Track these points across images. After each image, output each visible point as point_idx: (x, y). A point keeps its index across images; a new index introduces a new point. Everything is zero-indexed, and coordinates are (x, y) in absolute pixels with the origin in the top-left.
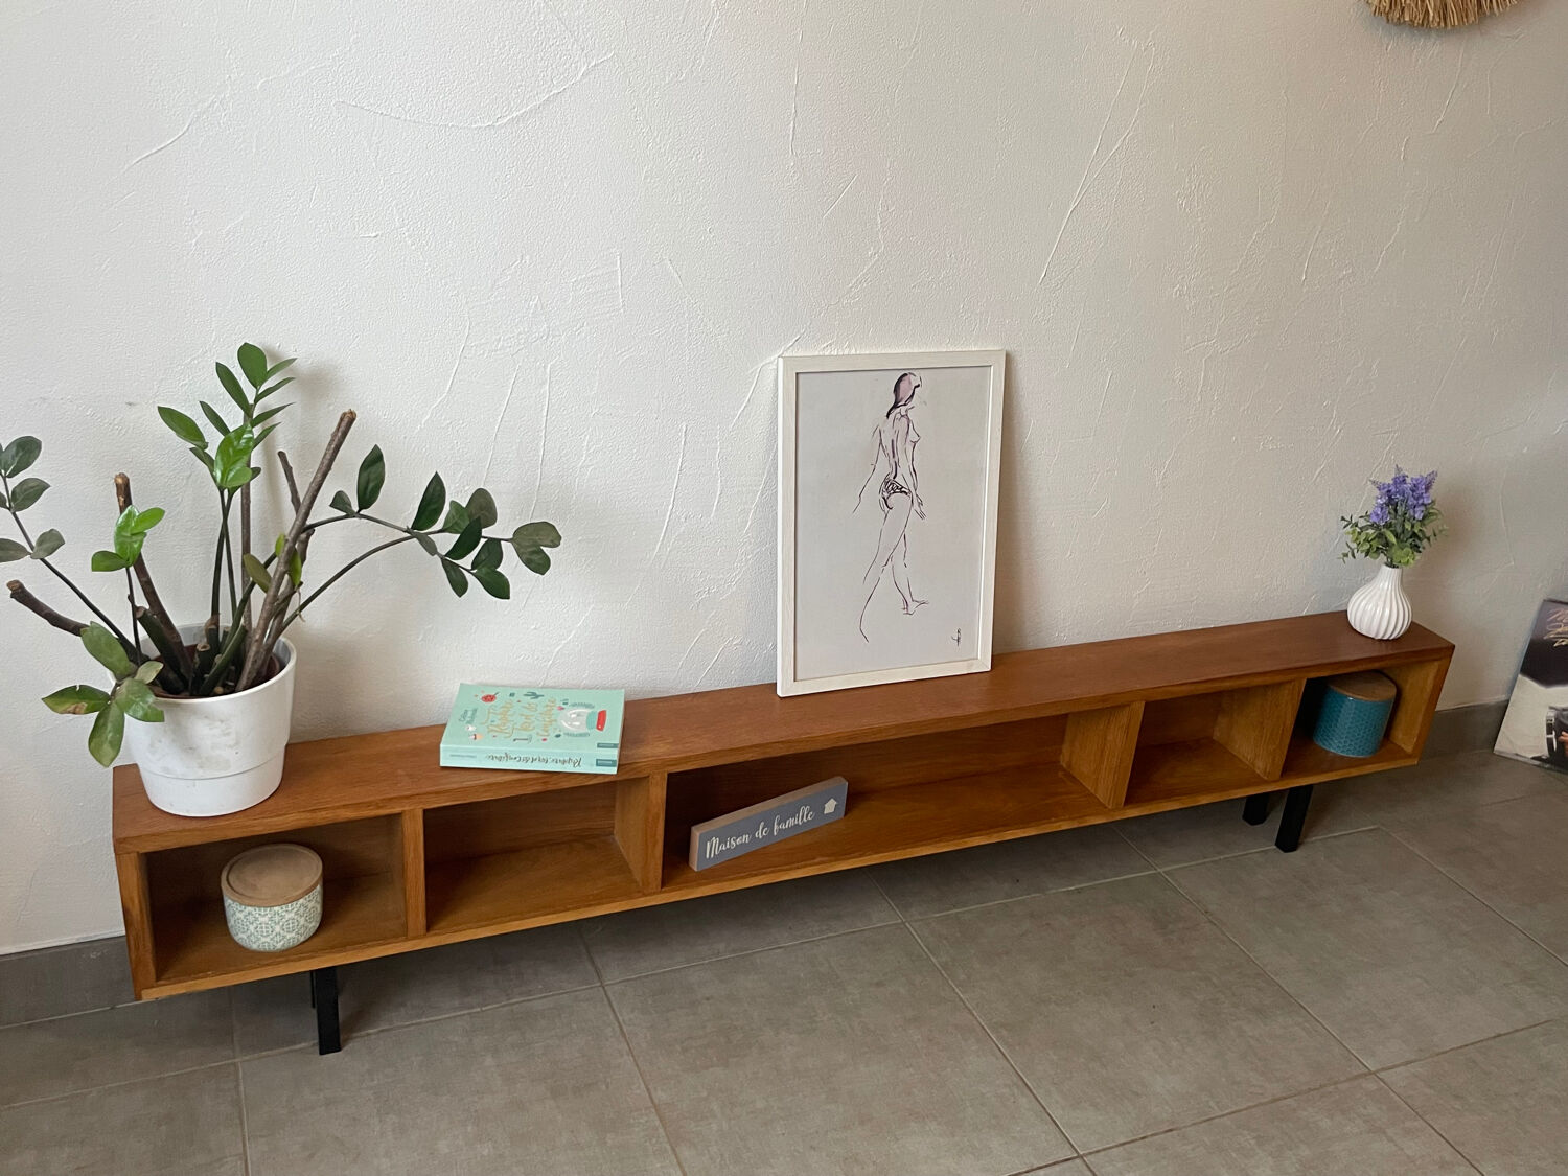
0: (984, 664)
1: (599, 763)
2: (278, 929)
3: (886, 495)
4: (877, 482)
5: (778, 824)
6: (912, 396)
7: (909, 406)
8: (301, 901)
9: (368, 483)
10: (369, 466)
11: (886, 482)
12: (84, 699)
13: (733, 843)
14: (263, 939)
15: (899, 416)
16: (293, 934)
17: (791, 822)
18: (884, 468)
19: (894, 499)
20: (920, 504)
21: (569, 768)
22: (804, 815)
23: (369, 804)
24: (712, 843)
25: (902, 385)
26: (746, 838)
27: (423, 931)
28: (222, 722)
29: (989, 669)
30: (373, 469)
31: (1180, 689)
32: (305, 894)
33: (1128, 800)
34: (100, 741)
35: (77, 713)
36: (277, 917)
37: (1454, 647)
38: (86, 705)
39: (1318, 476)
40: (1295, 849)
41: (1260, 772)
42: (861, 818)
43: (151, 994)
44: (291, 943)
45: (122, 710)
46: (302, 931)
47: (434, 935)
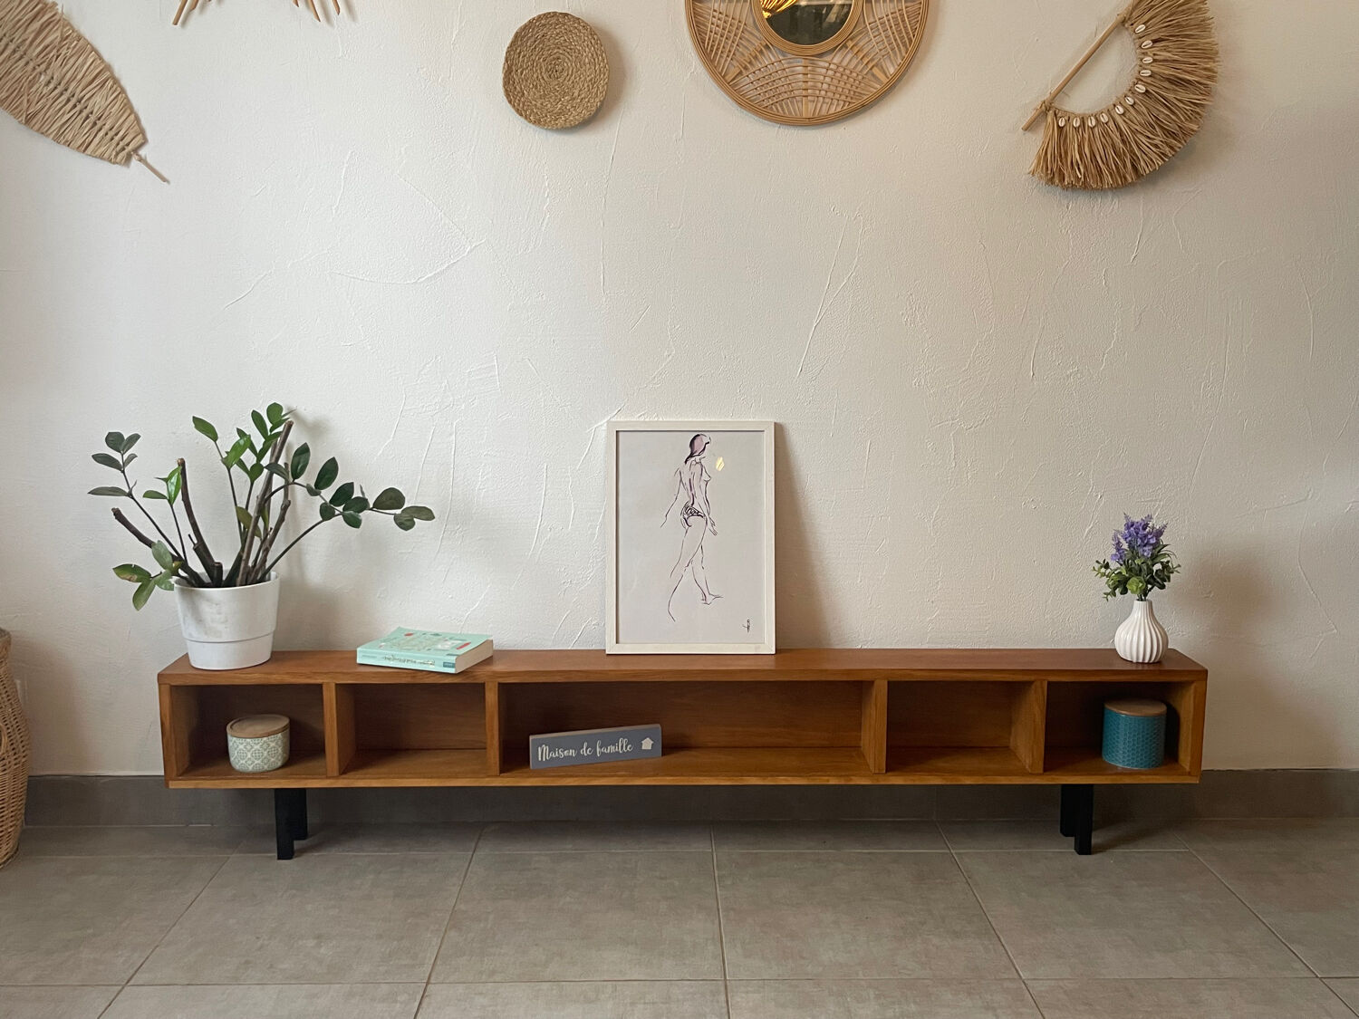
0: (770, 648)
1: (445, 665)
2: (249, 756)
3: (686, 516)
4: (679, 507)
5: (601, 748)
6: (704, 449)
7: (702, 456)
8: (265, 739)
9: (299, 463)
10: (300, 454)
11: (686, 507)
12: (136, 573)
13: (562, 754)
14: (242, 763)
15: (694, 463)
16: (259, 762)
17: (611, 749)
18: (684, 498)
19: (692, 520)
20: (713, 524)
21: (427, 667)
22: (623, 746)
24: (543, 750)
25: (695, 441)
26: (572, 753)
27: (336, 774)
28: (216, 605)
29: (774, 652)
30: (303, 456)
31: (919, 674)
32: (268, 735)
33: (890, 768)
34: (139, 598)
35: (129, 580)
36: (249, 747)
37: (1207, 671)
38: (136, 577)
39: (1088, 533)
40: (1090, 854)
41: (1027, 767)
42: (674, 758)
43: (173, 785)
44: (258, 769)
45: (156, 583)
46: (266, 761)
47: (345, 779)
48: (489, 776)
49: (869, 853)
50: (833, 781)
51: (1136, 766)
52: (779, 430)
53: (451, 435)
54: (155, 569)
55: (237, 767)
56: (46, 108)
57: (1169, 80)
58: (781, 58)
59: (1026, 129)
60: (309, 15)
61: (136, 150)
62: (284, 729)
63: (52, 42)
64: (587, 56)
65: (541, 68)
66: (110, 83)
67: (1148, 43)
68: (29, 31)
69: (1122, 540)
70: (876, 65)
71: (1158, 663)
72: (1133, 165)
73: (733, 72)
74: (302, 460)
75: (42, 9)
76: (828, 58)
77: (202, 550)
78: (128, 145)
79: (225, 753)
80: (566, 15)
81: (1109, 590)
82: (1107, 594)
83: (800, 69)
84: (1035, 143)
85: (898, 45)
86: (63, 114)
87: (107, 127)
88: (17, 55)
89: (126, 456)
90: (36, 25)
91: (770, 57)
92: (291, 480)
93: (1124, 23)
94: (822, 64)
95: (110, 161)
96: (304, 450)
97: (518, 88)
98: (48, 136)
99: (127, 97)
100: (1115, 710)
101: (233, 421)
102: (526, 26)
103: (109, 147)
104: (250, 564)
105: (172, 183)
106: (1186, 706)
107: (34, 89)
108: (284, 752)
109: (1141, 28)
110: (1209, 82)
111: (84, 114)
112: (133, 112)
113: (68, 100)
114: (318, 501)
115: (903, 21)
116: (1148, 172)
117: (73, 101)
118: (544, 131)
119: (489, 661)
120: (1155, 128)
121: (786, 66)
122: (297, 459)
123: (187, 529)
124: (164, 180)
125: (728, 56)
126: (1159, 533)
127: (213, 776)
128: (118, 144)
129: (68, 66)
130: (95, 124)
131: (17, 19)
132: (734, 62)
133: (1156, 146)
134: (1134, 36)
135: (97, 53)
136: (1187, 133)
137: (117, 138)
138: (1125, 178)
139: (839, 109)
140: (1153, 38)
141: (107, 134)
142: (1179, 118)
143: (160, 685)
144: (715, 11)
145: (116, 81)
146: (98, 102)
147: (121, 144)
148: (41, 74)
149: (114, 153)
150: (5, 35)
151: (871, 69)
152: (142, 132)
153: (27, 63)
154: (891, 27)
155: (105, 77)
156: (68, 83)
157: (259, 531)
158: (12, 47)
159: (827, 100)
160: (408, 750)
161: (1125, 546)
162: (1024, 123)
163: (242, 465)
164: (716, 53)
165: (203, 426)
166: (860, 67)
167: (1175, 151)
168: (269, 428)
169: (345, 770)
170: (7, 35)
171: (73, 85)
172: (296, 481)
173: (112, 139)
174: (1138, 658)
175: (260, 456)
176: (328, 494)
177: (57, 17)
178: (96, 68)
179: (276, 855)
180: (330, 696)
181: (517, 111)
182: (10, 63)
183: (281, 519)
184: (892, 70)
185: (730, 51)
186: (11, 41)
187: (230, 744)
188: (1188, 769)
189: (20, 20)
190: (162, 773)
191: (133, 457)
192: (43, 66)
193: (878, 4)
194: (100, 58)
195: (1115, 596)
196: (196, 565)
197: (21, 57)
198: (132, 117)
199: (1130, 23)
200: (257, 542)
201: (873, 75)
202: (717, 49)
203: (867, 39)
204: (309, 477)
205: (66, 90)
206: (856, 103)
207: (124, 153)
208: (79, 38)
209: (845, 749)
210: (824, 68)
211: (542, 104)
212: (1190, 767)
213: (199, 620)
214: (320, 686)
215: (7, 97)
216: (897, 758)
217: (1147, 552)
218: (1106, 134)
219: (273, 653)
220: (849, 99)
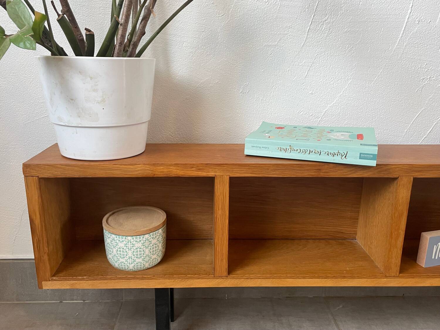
1: (362, 156)
2: (130, 254)
8: (147, 236)
14: (121, 260)
16: (140, 260)
21: (338, 160)
23: (192, 166)
27: (226, 273)
28: (91, 78)
36: (129, 245)
43: (47, 285)
45: (11, 41)
46: (147, 258)
47: (233, 278)
62: (161, 225)
127: (91, 275)
143: (26, 177)
180: (222, 192)
219: (148, 145)
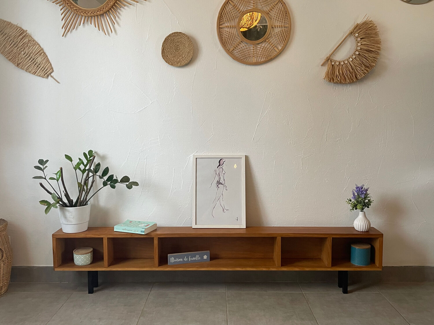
1: (141, 232)
2: (80, 260)
3: (218, 185)
4: (215, 181)
5: (190, 258)
6: (223, 164)
7: (222, 166)
8: (85, 255)
9: (97, 169)
11: (218, 182)
12: (46, 203)
13: (178, 260)
15: (220, 168)
17: (194, 259)
18: (217, 179)
19: (219, 186)
20: (226, 187)
21: (136, 232)
22: (197, 258)
23: (97, 235)
24: (172, 259)
25: (221, 161)
26: (181, 260)
27: (107, 266)
28: (71, 212)
29: (245, 228)
31: (291, 235)
32: (86, 254)
33: (282, 265)
34: (47, 211)
35: (44, 205)
36: (80, 258)
37: (383, 234)
38: (46, 204)
39: (345, 190)
40: (347, 293)
41: (326, 265)
42: (214, 262)
43: (56, 270)
44: (83, 264)
45: (52, 206)
46: (85, 262)
47: (110, 268)
48: (155, 267)
49: (276, 293)
50: (264, 269)
51: (361, 265)
52: (247, 158)
53: (145, 159)
54: (52, 201)
55: (76, 264)
56: (24, 61)
57: (366, 50)
58: (246, 45)
59: (322, 65)
60: (103, 33)
61: (50, 74)
62: (91, 252)
63: (26, 42)
64: (187, 45)
65: (173, 48)
66: (43, 54)
67: (359, 39)
68: (19, 38)
69: (355, 192)
70: (275, 47)
71: (367, 232)
72: (355, 76)
73: (231, 49)
74: (98, 168)
75: (23, 32)
76: (260, 45)
77: (67, 196)
78: (48, 72)
79: (72, 259)
80: (181, 33)
81: (352, 208)
82: (351, 209)
83: (252, 48)
84: (325, 69)
85: (282, 41)
86: (28, 63)
87: (42, 67)
88: (15, 46)
89: (44, 167)
90: (21, 37)
91: (242, 45)
92: (95, 174)
93: (352, 33)
94: (259, 46)
95: (42, 77)
96: (99, 165)
97: (166, 55)
98: (24, 70)
99: (48, 58)
100: (354, 247)
101: (77, 155)
102: (168, 36)
103: (42, 73)
104: (82, 200)
105: (61, 83)
106: (377, 245)
107: (20, 56)
108: (91, 259)
109: (357, 35)
110: (379, 51)
111: (35, 63)
112: (49, 62)
113: (30, 59)
114: (103, 180)
115: (283, 33)
116: (360, 78)
117: (32, 59)
118: (174, 67)
119: (155, 230)
120: (362, 65)
121: (248, 47)
122: (96, 167)
123: (62, 189)
124: (58, 82)
125: (230, 44)
126: (367, 190)
127: (69, 267)
128: (45, 72)
129: (30, 49)
130: (38, 66)
131: (15, 35)
132: (232, 46)
133: (362, 70)
134: (355, 37)
135: (39, 45)
136: (372, 67)
137: (44, 70)
138: (353, 80)
139: (264, 60)
140: (361, 38)
141: (41, 69)
142: (370, 62)
143: (53, 238)
144: (226, 31)
145: (45, 53)
146: (39, 60)
147: (46, 72)
148: (22, 51)
149: (43, 75)
150: (11, 40)
151: (274, 48)
152: (52, 68)
153: (18, 48)
154: (280, 35)
155: (41, 52)
156: (30, 54)
157: (85, 189)
158: (13, 43)
159: (260, 57)
160: (129, 259)
161: (356, 194)
162: (321, 63)
163: (80, 169)
164: (226, 44)
165: (68, 157)
166: (270, 47)
167: (368, 72)
168: (88, 158)
169: (110, 265)
170: (12, 40)
171: (32, 54)
172: (96, 174)
173: (43, 70)
174: (361, 230)
175: (86, 166)
176: (106, 178)
177: (27, 34)
178: (39, 49)
179: (88, 292)
180: (105, 242)
181: (166, 61)
182: (12, 48)
183: (92, 186)
184: (280, 48)
185: (230, 43)
186: (13, 42)
187: (74, 257)
188: (378, 266)
189: (16, 35)
190: (53, 266)
191: (46, 167)
192: (23, 49)
193: (275, 28)
194: (40, 47)
195: (353, 210)
196: (65, 200)
197: (16, 46)
198: (49, 64)
199: (353, 33)
200: (84, 193)
201: (275, 50)
202: (227, 42)
203: (272, 39)
204: (100, 173)
205: (29, 56)
206: (269, 58)
207: (47, 74)
208: (34, 41)
209: (268, 259)
210: (259, 48)
211: (173, 59)
212: (379, 265)
213: (65, 217)
214: (102, 238)
215: (12, 58)
216: (285, 262)
217: (363, 196)
218: (347, 67)
219: (88, 228)
220: (267, 57)
